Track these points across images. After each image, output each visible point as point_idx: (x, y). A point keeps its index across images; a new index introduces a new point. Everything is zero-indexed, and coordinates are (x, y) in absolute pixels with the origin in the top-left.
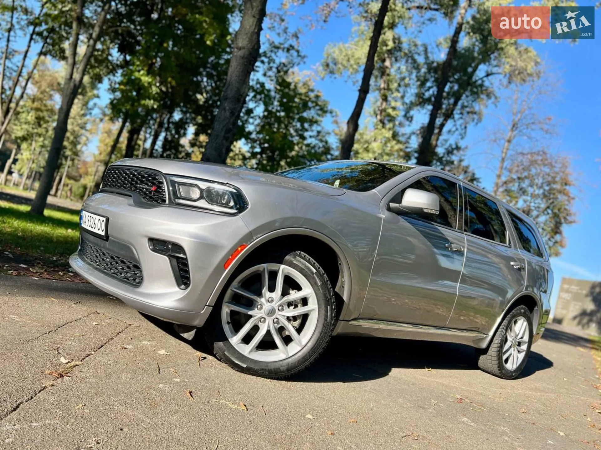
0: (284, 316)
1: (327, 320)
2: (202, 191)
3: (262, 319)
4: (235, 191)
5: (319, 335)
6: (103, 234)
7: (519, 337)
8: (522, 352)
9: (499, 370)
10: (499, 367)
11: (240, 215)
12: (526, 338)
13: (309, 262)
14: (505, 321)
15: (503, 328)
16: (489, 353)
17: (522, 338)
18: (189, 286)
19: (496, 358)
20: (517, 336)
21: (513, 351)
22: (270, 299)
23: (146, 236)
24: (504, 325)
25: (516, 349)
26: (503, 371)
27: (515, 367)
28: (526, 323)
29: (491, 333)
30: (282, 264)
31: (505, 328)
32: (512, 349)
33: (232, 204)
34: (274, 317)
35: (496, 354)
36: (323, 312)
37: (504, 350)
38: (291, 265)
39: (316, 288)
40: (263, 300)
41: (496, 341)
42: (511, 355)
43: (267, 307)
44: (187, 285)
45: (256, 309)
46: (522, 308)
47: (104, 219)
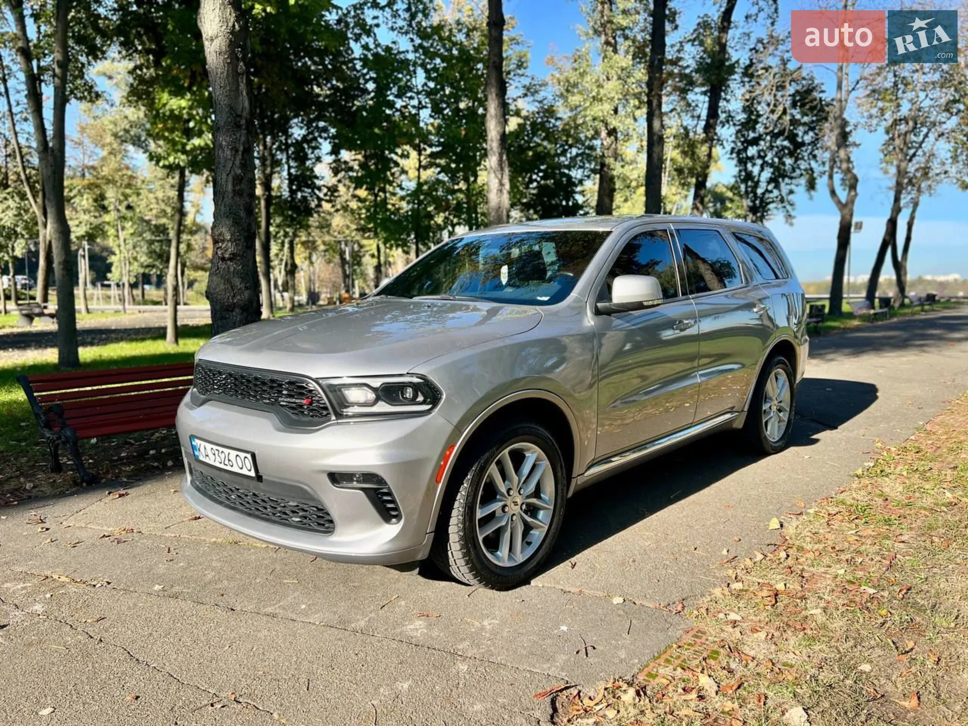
2: (374, 390)
4: (422, 381)
6: (252, 474)
11: (436, 410)
18: (401, 518)
23: (323, 472)
33: (420, 398)
44: (398, 517)
47: (249, 456)
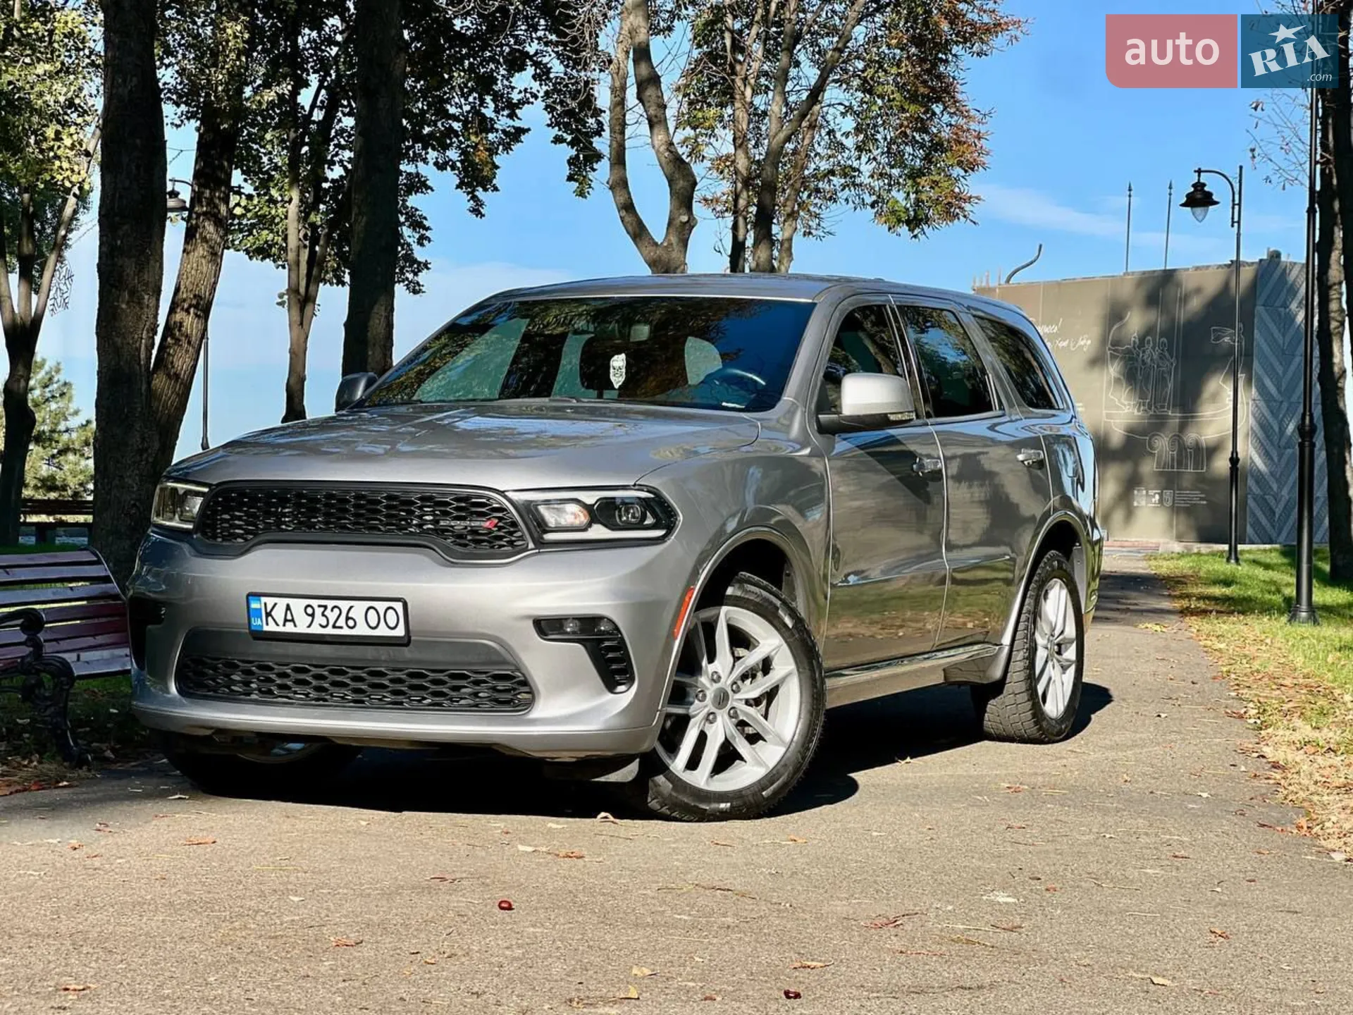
0: (741, 700)
1: (816, 687)
2: (588, 508)
3: (711, 717)
4: (652, 496)
5: (808, 716)
6: (401, 634)
7: (1057, 633)
8: (1069, 666)
9: (1036, 723)
10: (1034, 715)
11: (672, 537)
12: (1071, 631)
13: (765, 588)
14: (1027, 601)
15: (1028, 620)
16: (1008, 688)
17: (1062, 632)
18: (633, 684)
19: (1025, 696)
20: (1054, 630)
21: (1053, 671)
22: (715, 677)
23: (528, 617)
24: (1029, 612)
25: (1057, 664)
26: (1044, 724)
27: (1062, 708)
28: (1064, 592)
29: (1006, 640)
30: (721, 604)
31: (1031, 617)
32: (1050, 664)
33: (650, 520)
34: (729, 707)
35: (1023, 686)
36: (808, 673)
37: (1038, 671)
38: (737, 602)
39: (787, 634)
40: (704, 680)
41: (1019, 655)
42: (1050, 679)
43: (711, 690)
44: (628, 683)
45: (696, 702)
46: (1053, 558)
47: (399, 606)
